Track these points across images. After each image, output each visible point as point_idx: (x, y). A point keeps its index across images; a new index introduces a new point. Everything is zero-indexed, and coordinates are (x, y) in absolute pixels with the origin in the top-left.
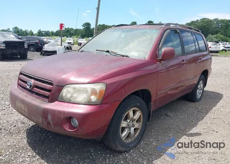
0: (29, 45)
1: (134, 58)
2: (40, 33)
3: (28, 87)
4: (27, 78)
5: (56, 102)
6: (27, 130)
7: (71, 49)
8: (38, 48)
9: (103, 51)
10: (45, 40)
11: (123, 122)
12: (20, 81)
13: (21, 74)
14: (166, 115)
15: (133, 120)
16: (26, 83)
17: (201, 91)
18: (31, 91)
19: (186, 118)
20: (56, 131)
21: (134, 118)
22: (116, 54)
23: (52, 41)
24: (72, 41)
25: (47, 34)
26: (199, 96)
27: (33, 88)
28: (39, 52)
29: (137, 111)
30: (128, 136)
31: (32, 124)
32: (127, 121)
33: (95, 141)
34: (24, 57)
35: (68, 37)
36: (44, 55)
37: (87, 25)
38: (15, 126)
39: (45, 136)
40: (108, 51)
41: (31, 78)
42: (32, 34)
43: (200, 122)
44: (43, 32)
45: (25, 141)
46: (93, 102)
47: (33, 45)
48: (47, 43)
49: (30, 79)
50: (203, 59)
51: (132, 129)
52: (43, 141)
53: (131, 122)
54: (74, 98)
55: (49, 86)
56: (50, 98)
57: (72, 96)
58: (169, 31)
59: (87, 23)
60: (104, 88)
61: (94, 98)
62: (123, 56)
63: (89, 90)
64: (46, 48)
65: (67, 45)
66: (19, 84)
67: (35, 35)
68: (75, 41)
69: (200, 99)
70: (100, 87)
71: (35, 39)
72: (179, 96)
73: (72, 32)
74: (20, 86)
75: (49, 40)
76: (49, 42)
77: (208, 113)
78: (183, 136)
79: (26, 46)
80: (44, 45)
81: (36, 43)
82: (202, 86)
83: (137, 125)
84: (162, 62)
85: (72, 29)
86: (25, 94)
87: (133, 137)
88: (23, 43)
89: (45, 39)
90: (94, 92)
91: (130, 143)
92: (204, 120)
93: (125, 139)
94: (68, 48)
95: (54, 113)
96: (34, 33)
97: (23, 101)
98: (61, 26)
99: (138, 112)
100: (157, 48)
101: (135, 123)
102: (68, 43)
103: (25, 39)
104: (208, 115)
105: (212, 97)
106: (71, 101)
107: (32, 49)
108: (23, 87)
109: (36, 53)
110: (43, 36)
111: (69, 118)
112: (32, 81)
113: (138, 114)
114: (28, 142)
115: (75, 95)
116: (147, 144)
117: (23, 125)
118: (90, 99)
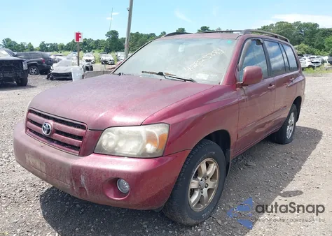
0: (30, 66)
1: (203, 82)
2: (44, 47)
3: (45, 133)
4: (42, 118)
5: (92, 155)
6: (41, 196)
7: (92, 69)
8: (43, 68)
9: (153, 73)
10: (52, 57)
11: (192, 181)
12: (29, 123)
13: (30, 111)
14: (246, 165)
15: (206, 177)
16: (40, 125)
17: (292, 128)
18: (49, 139)
19: (276, 168)
20: (93, 201)
21: (208, 173)
22: (175, 78)
23: (63, 58)
24: (92, 58)
25: (54, 48)
26: (289, 135)
27: (52, 133)
28: (45, 74)
29: (212, 163)
30: (200, 201)
31: (47, 186)
32: (198, 180)
33: (152, 211)
34: (22, 84)
35: (85, 52)
36: (52, 79)
37: (114, 34)
38: (21, 191)
39: (70, 205)
40: (161, 74)
41: (49, 118)
42: (32, 49)
43: (297, 174)
44: (48, 45)
45: (40, 213)
46: (150, 154)
47: (35, 64)
48: (56, 62)
49: (46, 120)
50: (294, 82)
51: (205, 190)
52: (67, 212)
53: (204, 179)
54: (120, 148)
55: (80, 130)
56: (82, 149)
57: (116, 146)
58: (249, 41)
59: (113, 31)
60: (166, 131)
61: (150, 148)
62: (185, 80)
63: (144, 136)
64: (56, 68)
65: (86, 64)
66: (27, 128)
67: (36, 50)
68: (97, 57)
69: (291, 139)
70: (160, 130)
71: (37, 56)
72: (264, 136)
73: (91, 44)
74: (30, 130)
75: (58, 57)
76: (59, 60)
77: (305, 160)
78: (276, 196)
79: (25, 67)
80: (52, 65)
81: (39, 62)
82: (293, 120)
83: (211, 184)
84: (244, 88)
85: (91, 40)
86: (39, 143)
87: (207, 202)
88: (21, 62)
89: (52, 55)
90: (151, 138)
91: (203, 212)
92: (302, 171)
93: (196, 205)
94: (87, 68)
95: (90, 172)
96: (35, 47)
97: (37, 155)
98: (78, 35)
99: (213, 165)
100: (235, 67)
101: (209, 181)
102: (87, 61)
103: (23, 56)
104: (307, 163)
105: (307, 136)
106: (115, 152)
107: (33, 71)
108: (35, 133)
109: (40, 77)
110: (47, 51)
111: (114, 180)
112: (51, 123)
113: (213, 167)
114: (44, 216)
115: (121, 144)
116: (225, 211)
117: (33, 189)
118: (146, 149)
